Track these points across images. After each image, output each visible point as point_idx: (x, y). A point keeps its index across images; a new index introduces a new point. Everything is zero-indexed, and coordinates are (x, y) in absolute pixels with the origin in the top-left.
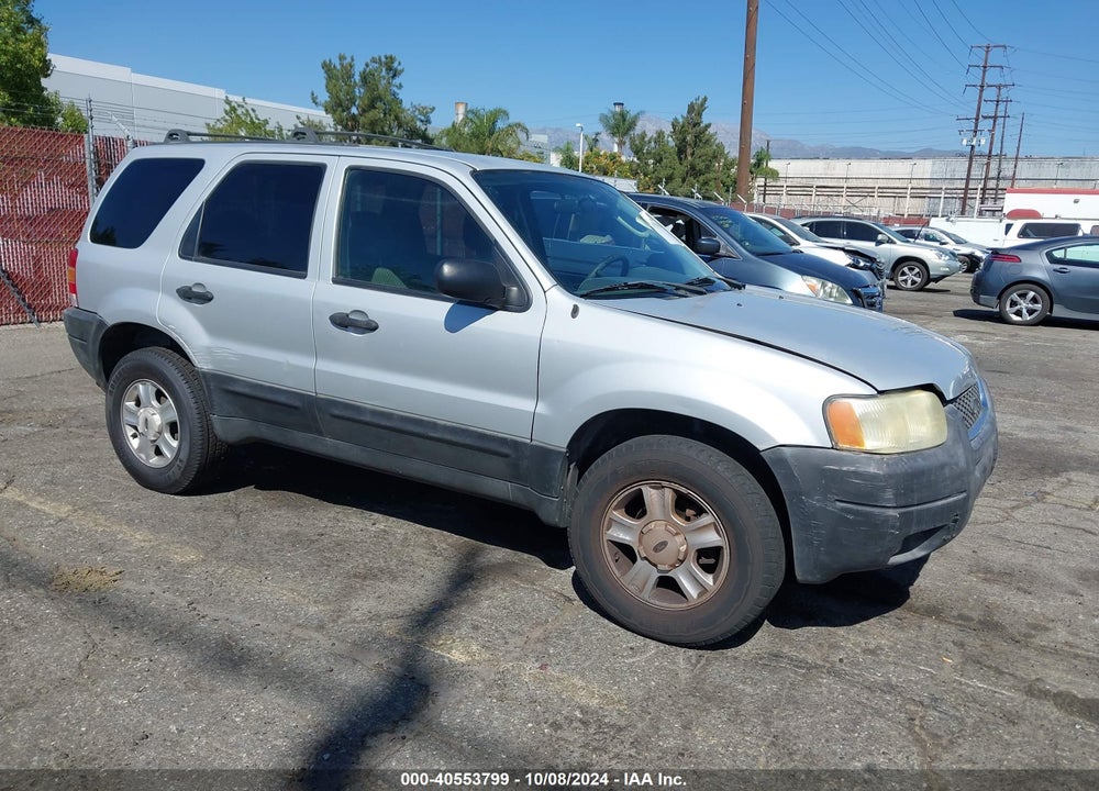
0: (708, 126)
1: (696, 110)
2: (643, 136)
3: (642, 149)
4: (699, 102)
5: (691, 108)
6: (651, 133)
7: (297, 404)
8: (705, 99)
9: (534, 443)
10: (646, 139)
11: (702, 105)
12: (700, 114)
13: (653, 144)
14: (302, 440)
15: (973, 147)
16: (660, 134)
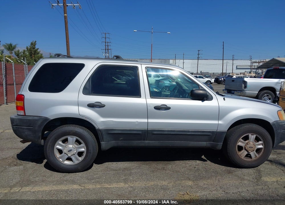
0: (38, 49)
1: (33, 44)
2: (19, 51)
3: (19, 55)
4: (34, 42)
5: (32, 44)
6: (21, 50)
7: (140, 133)
8: (36, 42)
9: (217, 131)
10: (20, 52)
11: (35, 43)
12: (35, 46)
13: (22, 54)
14: (136, 143)
15: (106, 56)
16: (24, 51)
